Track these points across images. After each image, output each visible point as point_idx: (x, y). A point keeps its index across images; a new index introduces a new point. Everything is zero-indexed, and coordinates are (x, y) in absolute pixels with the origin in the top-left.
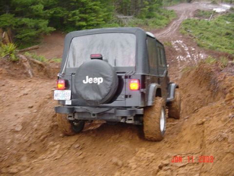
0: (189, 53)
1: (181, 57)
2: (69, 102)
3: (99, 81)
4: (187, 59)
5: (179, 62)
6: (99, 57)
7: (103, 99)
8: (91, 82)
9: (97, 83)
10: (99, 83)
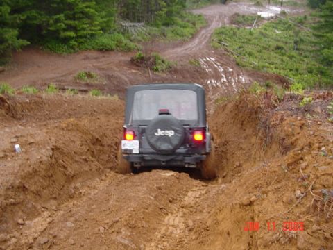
0: (224, 76)
1: (213, 81)
2: (136, 151)
3: (170, 133)
4: (221, 83)
5: (211, 88)
6: (166, 112)
7: (174, 148)
8: (163, 135)
9: (168, 135)
10: (170, 135)
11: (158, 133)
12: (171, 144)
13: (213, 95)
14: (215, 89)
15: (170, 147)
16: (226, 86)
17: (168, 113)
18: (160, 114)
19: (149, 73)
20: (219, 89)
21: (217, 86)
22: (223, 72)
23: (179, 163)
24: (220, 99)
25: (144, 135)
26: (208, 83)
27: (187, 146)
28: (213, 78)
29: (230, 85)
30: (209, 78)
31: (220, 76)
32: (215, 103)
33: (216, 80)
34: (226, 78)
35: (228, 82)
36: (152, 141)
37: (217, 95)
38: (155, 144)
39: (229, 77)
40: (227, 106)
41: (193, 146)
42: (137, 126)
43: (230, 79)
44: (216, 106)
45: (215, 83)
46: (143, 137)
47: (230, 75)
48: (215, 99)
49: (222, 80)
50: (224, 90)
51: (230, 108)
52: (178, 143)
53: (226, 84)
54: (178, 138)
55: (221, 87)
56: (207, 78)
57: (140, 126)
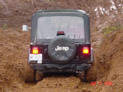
1: (101, 9)
3: (66, 49)
6: (63, 34)
7: (69, 60)
8: (61, 50)
9: (65, 50)
10: (66, 50)
11: (57, 49)
12: (67, 56)
13: (100, 23)
14: (104, 17)
15: (66, 59)
16: (115, 14)
17: (64, 34)
18: (58, 35)
20: (107, 18)
21: (106, 15)
23: (71, 70)
24: (108, 29)
25: (46, 50)
26: (95, 11)
27: (78, 57)
28: (101, 5)
29: (119, 13)
30: (97, 5)
31: (109, 4)
32: (103, 33)
33: (104, 7)
34: (115, 5)
35: (118, 10)
36: (53, 54)
37: (105, 24)
38: (55, 57)
39: (119, 5)
40: (116, 37)
41: (82, 58)
42: (41, 44)
43: (120, 7)
44: (104, 36)
45: (103, 11)
46: (45, 52)
47: (120, 2)
48: (102, 28)
49: (111, 7)
50: (113, 18)
51: (120, 38)
52: (71, 56)
53: (115, 12)
54: (72, 52)
55: (110, 15)
56: (94, 5)
57: (42, 43)
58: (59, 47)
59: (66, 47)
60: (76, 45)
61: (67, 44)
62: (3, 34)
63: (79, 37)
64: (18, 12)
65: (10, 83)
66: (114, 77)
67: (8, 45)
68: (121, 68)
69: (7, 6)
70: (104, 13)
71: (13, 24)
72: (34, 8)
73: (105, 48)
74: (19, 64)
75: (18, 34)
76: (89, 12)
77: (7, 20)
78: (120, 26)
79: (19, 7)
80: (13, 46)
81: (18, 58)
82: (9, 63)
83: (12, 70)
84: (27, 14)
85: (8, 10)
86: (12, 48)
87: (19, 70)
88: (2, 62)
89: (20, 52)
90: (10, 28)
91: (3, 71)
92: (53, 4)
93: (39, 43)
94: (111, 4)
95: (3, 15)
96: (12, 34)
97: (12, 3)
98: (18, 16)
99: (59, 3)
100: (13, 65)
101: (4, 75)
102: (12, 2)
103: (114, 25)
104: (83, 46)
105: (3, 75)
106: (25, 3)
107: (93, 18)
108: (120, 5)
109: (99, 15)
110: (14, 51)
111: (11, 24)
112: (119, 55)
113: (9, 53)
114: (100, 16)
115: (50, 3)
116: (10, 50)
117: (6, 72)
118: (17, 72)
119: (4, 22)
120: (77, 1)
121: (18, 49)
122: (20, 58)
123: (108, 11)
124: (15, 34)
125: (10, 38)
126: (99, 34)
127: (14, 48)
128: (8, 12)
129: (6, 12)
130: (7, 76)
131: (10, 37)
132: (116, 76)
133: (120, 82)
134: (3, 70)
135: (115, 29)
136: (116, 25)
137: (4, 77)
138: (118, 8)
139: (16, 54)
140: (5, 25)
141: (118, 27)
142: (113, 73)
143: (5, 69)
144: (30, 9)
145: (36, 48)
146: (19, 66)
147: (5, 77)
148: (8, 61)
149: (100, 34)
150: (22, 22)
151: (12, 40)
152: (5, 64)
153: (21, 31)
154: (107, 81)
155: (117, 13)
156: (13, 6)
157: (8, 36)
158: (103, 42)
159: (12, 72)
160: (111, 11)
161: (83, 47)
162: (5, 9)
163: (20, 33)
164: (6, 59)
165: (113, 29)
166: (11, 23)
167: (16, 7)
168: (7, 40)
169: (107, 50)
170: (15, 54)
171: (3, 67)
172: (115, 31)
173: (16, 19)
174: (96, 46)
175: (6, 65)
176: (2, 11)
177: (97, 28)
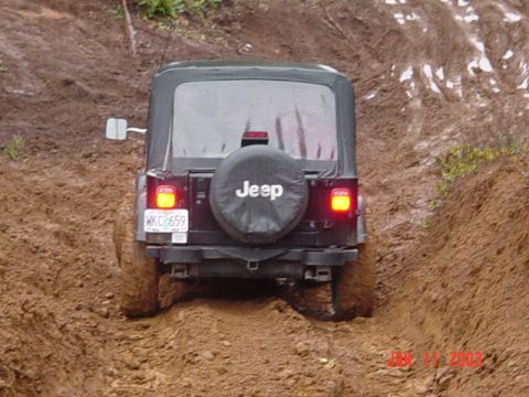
2: (180, 238)
3: (274, 192)
4: (466, 82)
5: (417, 103)
6: (262, 139)
7: (283, 230)
8: (256, 195)
9: (270, 197)
10: (274, 196)
11: (242, 192)
13: (426, 134)
14: (438, 106)
15: (274, 226)
16: (488, 94)
17: (266, 142)
19: (123, 28)
20: (453, 109)
21: (449, 97)
22: (479, 24)
24: (460, 156)
25: (202, 195)
26: (402, 79)
27: (312, 225)
28: (429, 54)
29: (507, 88)
30: (411, 56)
31: (463, 49)
32: (439, 174)
33: (444, 65)
34: (489, 56)
35: (500, 74)
36: (229, 210)
37: (445, 137)
38: (235, 219)
39: (504, 54)
40: (496, 190)
41: (326, 227)
42: (186, 174)
43: (508, 62)
44: (444, 188)
45: (435, 78)
46: (199, 202)
47: (509, 43)
48: (435, 153)
49: (473, 64)
50: (482, 110)
51: (510, 196)
52: (292, 217)
53: (489, 85)
54: (294, 204)
55: (467, 97)
56: (398, 53)
57: (190, 172)
58: (251, 184)
59: (274, 187)
60: (309, 181)
61: (280, 176)
62: (7, 178)
63: (319, 155)
64: (72, 86)
65: (39, 392)
66: (488, 362)
67: (30, 230)
68: (515, 325)
69: (24, 59)
70: (443, 89)
71: (48, 136)
72: (139, 71)
73: (447, 239)
74: (78, 309)
75: (73, 181)
76: (377, 84)
77: (25, 120)
78: (509, 142)
79: (78, 64)
80: (49, 231)
81: (72, 285)
82: (33, 306)
83: (49, 337)
84: (111, 94)
85: (31, 78)
86: (46, 241)
87: (77, 337)
88: (5, 300)
89: (80, 256)
90: (39, 155)
91: (9, 340)
92: (221, 51)
93: (180, 172)
94: (471, 49)
95: (10, 101)
96: (45, 181)
97: (46, 47)
98: (73, 105)
99: (249, 45)
100: (51, 314)
101: (11, 358)
102: (48, 44)
103: (485, 142)
104: (331, 184)
105: (9, 357)
106: (100, 46)
107: (395, 111)
108: (509, 54)
109: (419, 96)
110: (56, 255)
111: (41, 139)
112: (507, 268)
113: (33, 262)
114: (424, 102)
115: (211, 46)
116: (36, 250)
117: (20, 346)
118: (68, 344)
119: (14, 130)
120: (326, 40)
121: (72, 245)
122: (81, 286)
123: (459, 79)
124: (58, 182)
125: (37, 197)
126: (419, 179)
127: (54, 241)
128: (27, 87)
129: (20, 89)
130: (25, 363)
131: (38, 194)
132: (495, 359)
133: (513, 385)
134: (9, 335)
135: (491, 157)
136: (492, 139)
137: (12, 365)
138: (500, 68)
139: (66, 265)
140: (18, 142)
141: (504, 150)
142: (484, 345)
143: (16, 333)
144: (124, 74)
145: (169, 189)
146: (78, 320)
147: (18, 368)
148: (30, 298)
149: (424, 179)
150: (91, 131)
151: (45, 206)
152: (16, 311)
153: (84, 169)
154: (459, 380)
155: (497, 90)
156: (51, 59)
157: (28, 191)
158: (438, 215)
159: (48, 343)
160: (473, 82)
161: (332, 188)
162: (17, 74)
163: (83, 175)
164: (20, 290)
165: (482, 157)
166: (42, 132)
167: (65, 65)
168: (24, 205)
169: (455, 246)
170: (58, 268)
171: (8, 323)
172: (487, 163)
173: (65, 117)
174: (410, 232)
175: (22, 315)
176: (5, 83)
177: (413, 155)
